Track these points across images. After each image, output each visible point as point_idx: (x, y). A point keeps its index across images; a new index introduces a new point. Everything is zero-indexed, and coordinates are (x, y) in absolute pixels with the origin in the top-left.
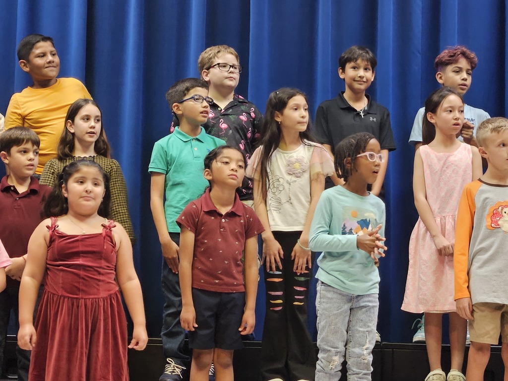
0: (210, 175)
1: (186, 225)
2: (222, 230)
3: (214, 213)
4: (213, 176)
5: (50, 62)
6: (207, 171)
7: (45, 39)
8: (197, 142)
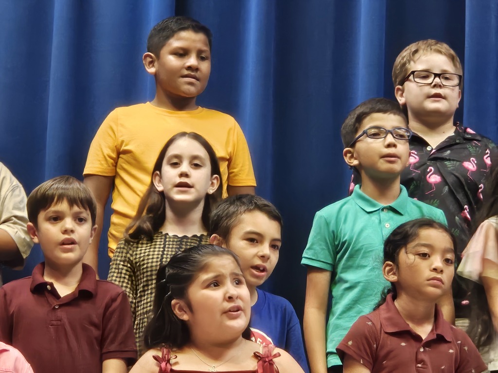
0: (394, 274)
1: (355, 356)
2: (419, 365)
3: (408, 335)
4: (399, 276)
5: (189, 68)
6: (388, 265)
7: (198, 28)
8: (391, 214)
